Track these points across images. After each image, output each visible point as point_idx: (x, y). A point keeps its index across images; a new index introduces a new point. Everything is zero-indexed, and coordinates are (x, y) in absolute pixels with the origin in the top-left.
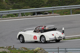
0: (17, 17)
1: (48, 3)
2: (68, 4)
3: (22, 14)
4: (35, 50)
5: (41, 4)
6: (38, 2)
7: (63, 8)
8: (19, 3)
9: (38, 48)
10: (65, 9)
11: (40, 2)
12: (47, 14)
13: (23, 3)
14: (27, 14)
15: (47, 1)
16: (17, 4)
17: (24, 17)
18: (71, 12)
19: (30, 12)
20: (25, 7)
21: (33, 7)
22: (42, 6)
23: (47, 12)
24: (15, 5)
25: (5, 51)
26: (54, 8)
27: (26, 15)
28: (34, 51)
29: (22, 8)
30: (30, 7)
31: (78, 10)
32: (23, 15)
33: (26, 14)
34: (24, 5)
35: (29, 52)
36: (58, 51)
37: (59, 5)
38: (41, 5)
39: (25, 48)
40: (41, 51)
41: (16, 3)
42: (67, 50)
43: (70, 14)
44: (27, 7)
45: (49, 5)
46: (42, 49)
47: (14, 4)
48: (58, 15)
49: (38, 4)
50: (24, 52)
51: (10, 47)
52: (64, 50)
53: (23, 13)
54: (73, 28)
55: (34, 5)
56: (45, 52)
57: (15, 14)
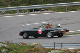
0: (15, 14)
2: (63, 2)
3: (20, 10)
4: (33, 45)
5: (38, 1)
7: (59, 5)
9: (35, 43)
10: (61, 6)
12: (43, 11)
14: (25, 11)
16: (15, 2)
17: (22, 13)
18: (67, 9)
20: (23, 4)
21: (30, 4)
22: (39, 3)
23: (44, 9)
24: (13, 2)
25: (4, 45)
26: (50, 5)
27: (23, 12)
28: (31, 46)
29: (19, 5)
30: (28, 4)
31: (73, 7)
32: (21, 11)
33: (23, 11)
34: (22, 2)
35: (27, 47)
36: (55, 46)
37: (55, 2)
39: (23, 43)
40: (38, 46)
42: (62, 45)
43: (65, 11)
44: (25, 4)
45: (45, 2)
46: (39, 45)
48: (55, 12)
49: (35, 2)
50: (22, 47)
51: (8, 42)
52: (60, 45)
53: (21, 10)
54: (68, 24)
55: (31, 3)
56: (42, 47)
57: (14, 11)
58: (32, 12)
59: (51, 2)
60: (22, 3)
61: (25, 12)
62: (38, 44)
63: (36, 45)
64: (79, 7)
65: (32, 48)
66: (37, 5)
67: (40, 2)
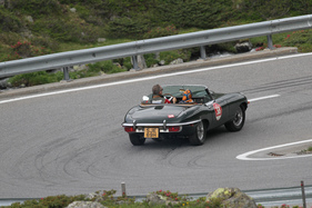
0: (128, 73)
1: (246, 7)
3: (146, 56)
4: (212, 200)
5: (219, 12)
6: (207, 7)
8: (133, 13)
9: (220, 190)
11: (217, 6)
13: (147, 14)
14: (168, 57)
16: (126, 20)
17: (156, 68)
20: (158, 29)
21: (187, 27)
22: (226, 20)
23: (246, 44)
24: (115, 24)
26: (274, 26)
27: (162, 62)
28: (206, 205)
29: (144, 32)
30: (177, 28)
32: (150, 60)
33: (161, 58)
34: (152, 21)
36: (304, 197)
37: (292, 9)
38: (219, 18)
39: (168, 195)
40: (232, 200)
41: (120, 14)
44: (165, 26)
45: (251, 13)
46: (238, 195)
47: (114, 18)
48: (293, 53)
49: (207, 14)
51: (110, 193)
53: (153, 54)
55: (193, 20)
56: (249, 205)
57: (121, 61)
58: (200, 61)
59: (274, 11)
60: (154, 23)
61: (168, 63)
63: (224, 197)
66: (216, 27)
67: (230, 15)
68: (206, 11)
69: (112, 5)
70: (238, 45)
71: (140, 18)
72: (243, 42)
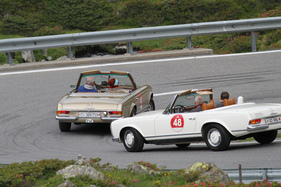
1: (126, 14)
2: (198, 18)
3: (35, 52)
5: (101, 17)
6: (91, 12)
8: (24, 13)
9: (199, 164)
11: (100, 12)
12: (123, 52)
13: (37, 14)
14: (55, 54)
15: (124, 6)
16: (18, 19)
17: (43, 62)
18: (254, 41)
19: (63, 47)
20: (47, 28)
21: (73, 28)
22: (107, 25)
23: (125, 47)
24: (9, 21)
25: (87, 173)
27: (50, 58)
29: (34, 30)
30: (64, 28)
31: (242, 37)
32: (39, 55)
33: (49, 54)
34: (41, 20)
35: (168, 178)
37: (166, 19)
38: (101, 22)
41: (13, 13)
42: (270, 174)
44: (53, 26)
45: (129, 20)
47: (7, 16)
49: (91, 18)
52: (259, 174)
53: (42, 51)
54: (266, 97)
55: (77, 23)
56: (223, 179)
57: (13, 55)
59: (150, 19)
60: (42, 23)
61: (55, 58)
62: (210, 169)
63: (201, 171)
64: (265, 36)
65: (188, 181)
67: (110, 21)
68: (90, 15)
69: (6, 4)
70: (117, 47)
71: (31, 17)
72: (122, 45)
